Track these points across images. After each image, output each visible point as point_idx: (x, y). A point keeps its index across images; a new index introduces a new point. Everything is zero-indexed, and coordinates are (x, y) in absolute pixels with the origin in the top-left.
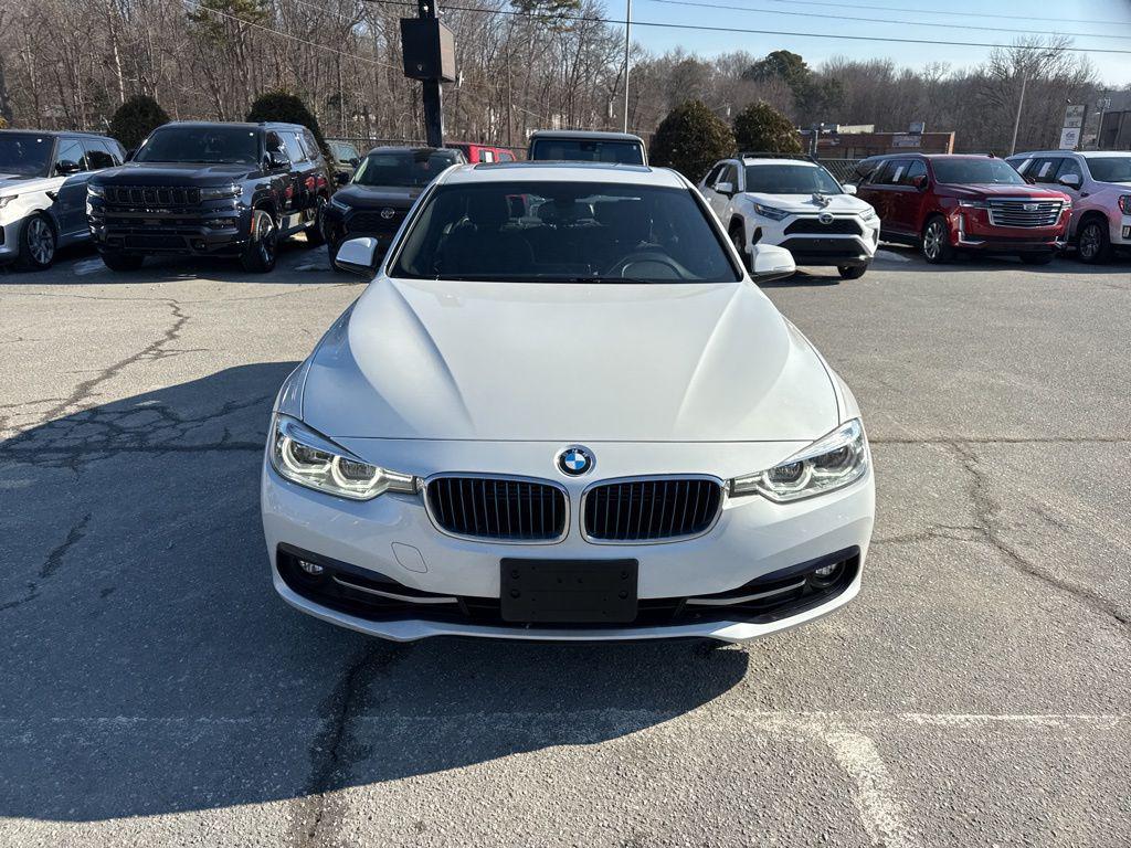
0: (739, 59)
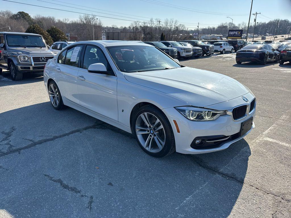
0: (8, 13)
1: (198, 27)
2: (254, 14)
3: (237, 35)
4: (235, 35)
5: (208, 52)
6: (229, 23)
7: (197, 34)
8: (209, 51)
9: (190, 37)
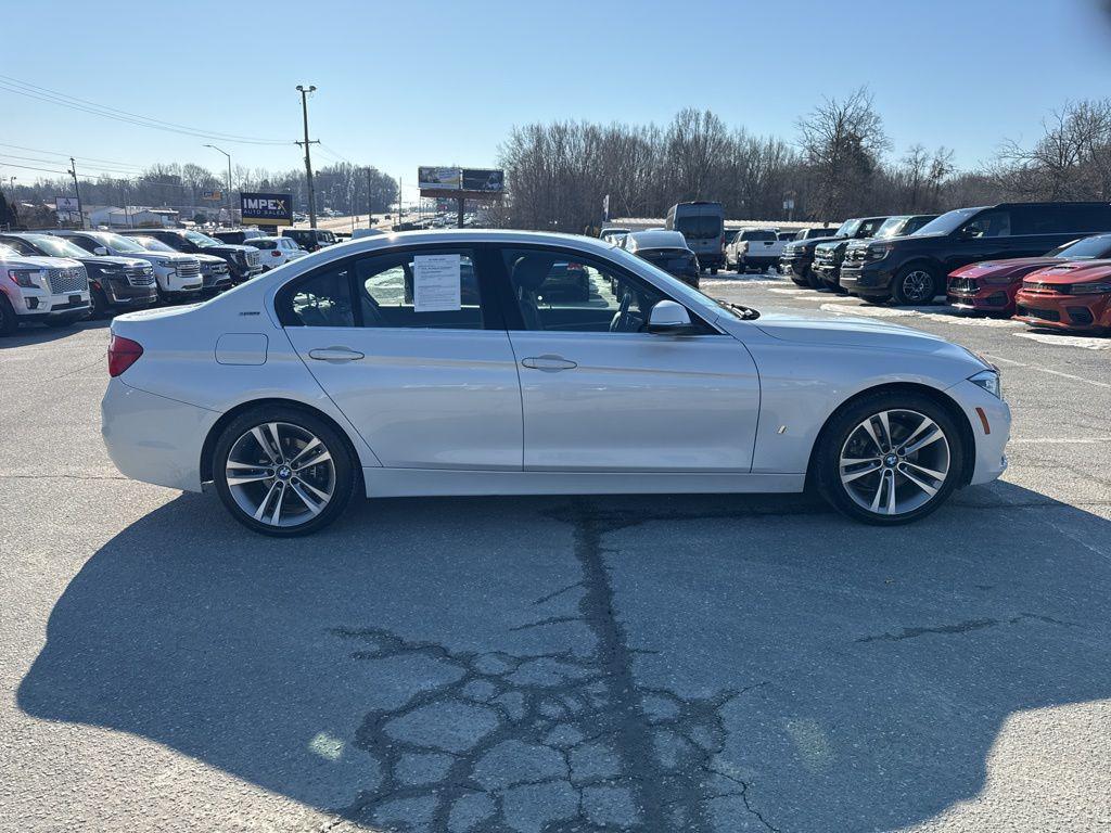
1: (74, 175)
2: (300, 144)
3: (276, 211)
4: (266, 213)
5: (247, 274)
6: (187, 166)
7: (74, 203)
8: (248, 269)
9: (44, 216)
